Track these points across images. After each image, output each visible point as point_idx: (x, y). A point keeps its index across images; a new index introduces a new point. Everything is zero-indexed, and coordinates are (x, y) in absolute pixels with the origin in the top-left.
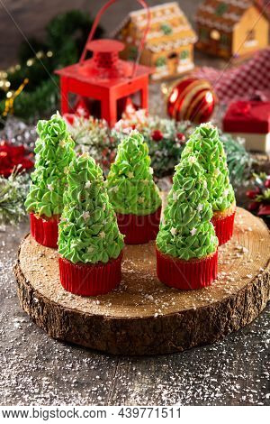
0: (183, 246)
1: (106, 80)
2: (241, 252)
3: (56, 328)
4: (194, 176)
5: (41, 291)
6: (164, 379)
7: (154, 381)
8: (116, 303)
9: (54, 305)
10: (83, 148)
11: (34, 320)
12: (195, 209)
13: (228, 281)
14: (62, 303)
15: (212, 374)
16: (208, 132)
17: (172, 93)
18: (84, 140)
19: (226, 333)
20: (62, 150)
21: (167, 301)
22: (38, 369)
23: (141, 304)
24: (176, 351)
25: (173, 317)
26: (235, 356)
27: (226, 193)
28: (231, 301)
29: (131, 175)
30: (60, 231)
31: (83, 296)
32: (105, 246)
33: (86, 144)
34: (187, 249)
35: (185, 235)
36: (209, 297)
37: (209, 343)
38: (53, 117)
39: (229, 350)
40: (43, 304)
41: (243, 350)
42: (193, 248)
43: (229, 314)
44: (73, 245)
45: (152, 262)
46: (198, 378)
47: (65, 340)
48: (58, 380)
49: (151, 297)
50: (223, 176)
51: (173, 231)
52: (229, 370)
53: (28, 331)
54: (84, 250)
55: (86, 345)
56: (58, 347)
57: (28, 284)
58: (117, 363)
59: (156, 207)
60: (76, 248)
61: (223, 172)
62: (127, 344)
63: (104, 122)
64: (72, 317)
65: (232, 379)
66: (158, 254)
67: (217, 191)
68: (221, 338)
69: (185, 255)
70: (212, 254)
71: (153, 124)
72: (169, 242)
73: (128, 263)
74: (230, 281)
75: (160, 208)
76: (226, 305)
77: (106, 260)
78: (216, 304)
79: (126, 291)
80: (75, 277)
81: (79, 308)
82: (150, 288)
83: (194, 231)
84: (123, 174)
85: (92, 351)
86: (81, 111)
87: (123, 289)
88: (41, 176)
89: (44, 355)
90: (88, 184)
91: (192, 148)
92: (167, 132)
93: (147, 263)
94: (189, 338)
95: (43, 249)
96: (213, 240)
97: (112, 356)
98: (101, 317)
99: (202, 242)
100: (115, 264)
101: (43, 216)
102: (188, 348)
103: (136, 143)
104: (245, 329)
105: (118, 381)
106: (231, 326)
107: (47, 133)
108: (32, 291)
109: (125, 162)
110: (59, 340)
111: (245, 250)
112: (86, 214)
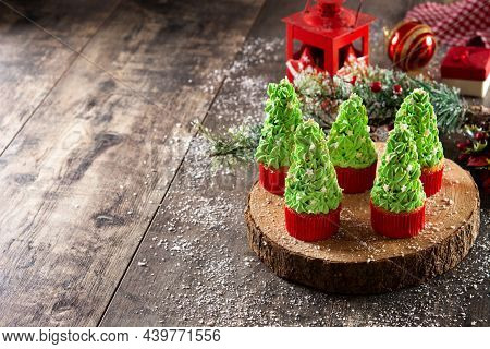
0: (394, 201)
1: (329, 30)
2: (448, 204)
3: (282, 268)
4: (404, 141)
5: (269, 235)
6: (374, 316)
7: (365, 317)
8: (334, 248)
9: (281, 248)
10: (307, 99)
11: (262, 260)
12: (405, 169)
13: (433, 231)
14: (287, 247)
15: (416, 313)
16: (420, 97)
17: (394, 36)
18: (308, 91)
19: (430, 277)
20: (290, 110)
21: (379, 248)
22: (266, 303)
23: (356, 250)
24: (385, 292)
25: (384, 262)
26: (437, 297)
27: (436, 150)
28: (435, 249)
29: (350, 133)
30: (287, 184)
31: (306, 241)
32: (326, 200)
33: (309, 96)
34: (397, 203)
35: (396, 191)
36: (416, 246)
37: (415, 285)
38: (282, 82)
39: (432, 292)
40: (271, 248)
41: (444, 292)
42: (403, 203)
43: (433, 260)
44: (298, 198)
45: (367, 211)
46: (404, 316)
47: (289, 279)
48: (283, 314)
49: (365, 244)
50: (433, 137)
51: (386, 187)
52: (431, 310)
53: (257, 269)
54: (308, 202)
55: (307, 283)
56: (283, 284)
57: (257, 228)
58: (334, 301)
59: (372, 161)
60: (300, 200)
61: (433, 132)
62: (343, 284)
63: (327, 73)
64: (296, 260)
65: (433, 318)
66: (372, 206)
67: (427, 149)
68: (426, 281)
69: (396, 208)
70: (419, 208)
71: (372, 74)
72: (382, 197)
73: (346, 212)
74: (435, 231)
75: (376, 161)
76: (430, 253)
77: (326, 211)
78: (421, 252)
79: (343, 238)
80: (299, 224)
81: (302, 252)
82: (364, 236)
83: (403, 189)
84: (344, 132)
85: (312, 289)
86: (305, 58)
87: (341, 236)
88: (270, 133)
89: (271, 291)
90: (312, 146)
91: (405, 110)
92: (385, 83)
93: (363, 211)
94: (397, 280)
95: (271, 196)
96: (421, 195)
97: (330, 295)
98: (321, 261)
99: (411, 197)
100: (334, 214)
101: (272, 167)
102: (396, 289)
103: (355, 105)
104: (447, 274)
105: (334, 316)
106: (435, 271)
107: (276, 95)
108: (261, 235)
109: (345, 122)
110: (284, 279)
111: (451, 202)
112: (309, 172)
